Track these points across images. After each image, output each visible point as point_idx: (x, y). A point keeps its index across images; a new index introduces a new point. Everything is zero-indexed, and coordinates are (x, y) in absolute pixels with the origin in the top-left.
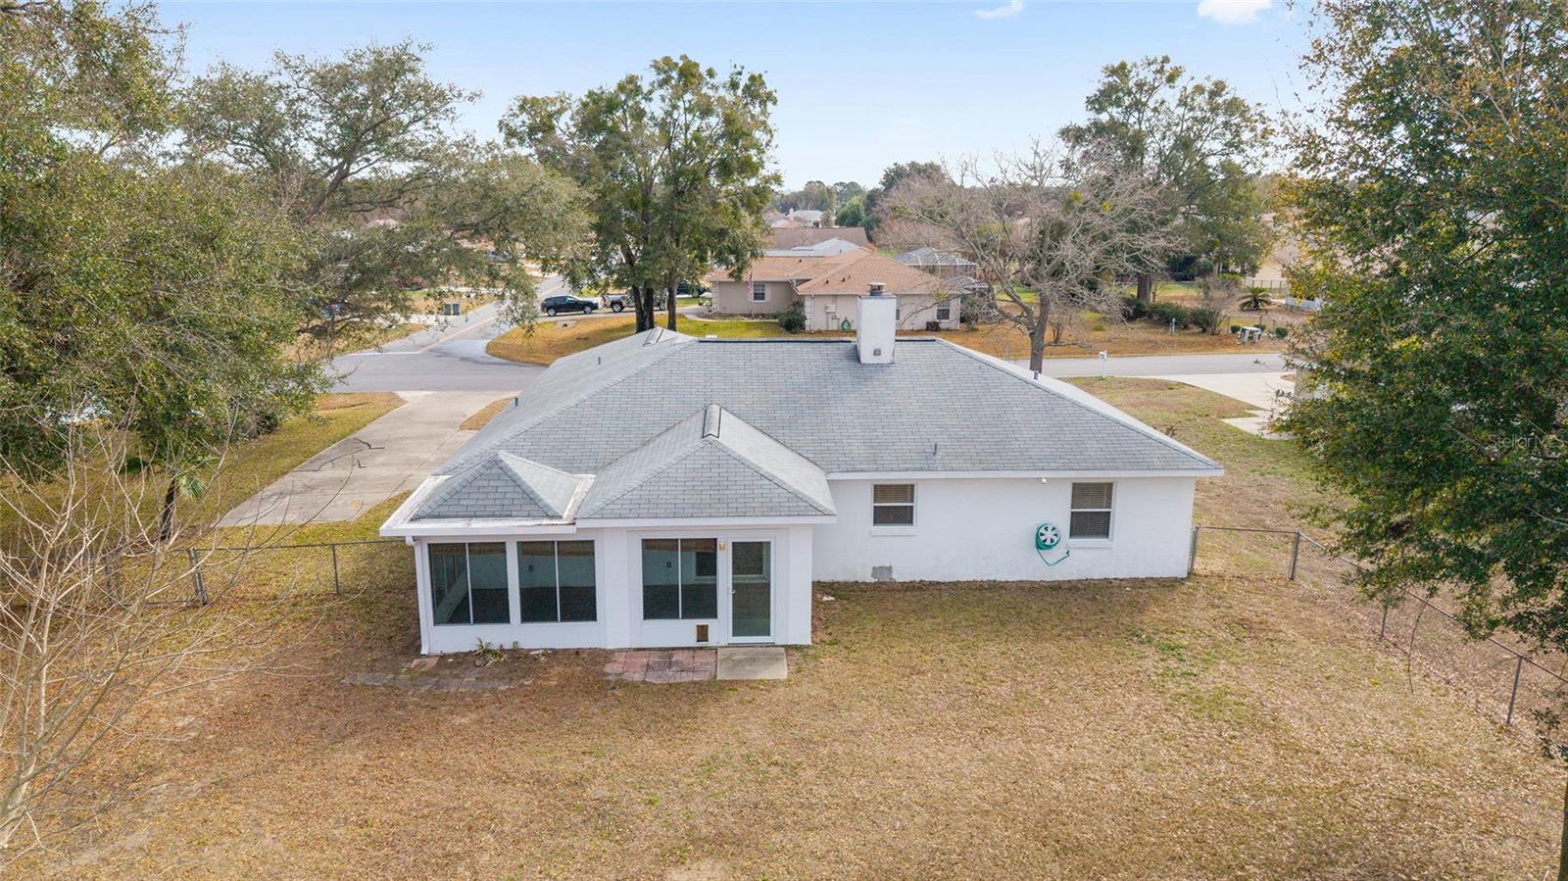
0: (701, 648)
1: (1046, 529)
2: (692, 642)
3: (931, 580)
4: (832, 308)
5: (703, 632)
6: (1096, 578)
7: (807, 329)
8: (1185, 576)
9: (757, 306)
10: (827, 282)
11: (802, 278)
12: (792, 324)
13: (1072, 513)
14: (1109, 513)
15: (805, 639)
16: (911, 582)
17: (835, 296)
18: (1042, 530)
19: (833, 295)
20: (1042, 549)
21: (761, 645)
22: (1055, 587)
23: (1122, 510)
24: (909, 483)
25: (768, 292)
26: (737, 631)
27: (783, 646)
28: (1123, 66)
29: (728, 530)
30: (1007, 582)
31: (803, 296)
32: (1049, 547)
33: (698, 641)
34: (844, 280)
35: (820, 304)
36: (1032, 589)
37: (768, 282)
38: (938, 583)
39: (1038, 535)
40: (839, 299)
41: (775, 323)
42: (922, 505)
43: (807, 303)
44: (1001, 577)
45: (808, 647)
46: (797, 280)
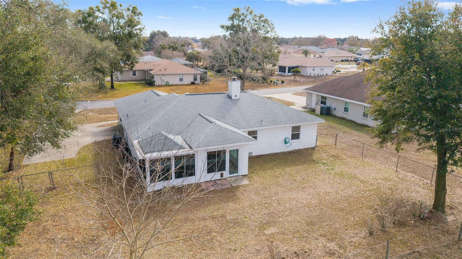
0: (222, 179)
1: (287, 138)
2: (219, 178)
3: (261, 154)
4: (163, 78)
5: (222, 175)
6: (297, 149)
7: (155, 85)
8: (315, 146)
9: (134, 77)
10: (160, 70)
11: (150, 69)
12: (150, 83)
13: (292, 134)
14: (299, 133)
15: (247, 173)
16: (257, 156)
17: (163, 75)
18: (286, 139)
19: (163, 74)
20: (286, 143)
21: (236, 176)
22: (289, 153)
23: (303, 132)
24: (256, 130)
25: (137, 73)
26: (231, 173)
27: (241, 176)
28: (238, 9)
29: (228, 147)
30: (278, 153)
31: (154, 75)
32: (288, 143)
33: (221, 177)
34: (165, 70)
35: (159, 77)
36: (284, 153)
37: (136, 70)
38: (263, 155)
39: (285, 140)
40: (165, 76)
41: (143, 83)
42: (259, 135)
43: (155, 77)
44: (277, 152)
45: (247, 175)
46: (149, 70)
